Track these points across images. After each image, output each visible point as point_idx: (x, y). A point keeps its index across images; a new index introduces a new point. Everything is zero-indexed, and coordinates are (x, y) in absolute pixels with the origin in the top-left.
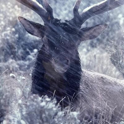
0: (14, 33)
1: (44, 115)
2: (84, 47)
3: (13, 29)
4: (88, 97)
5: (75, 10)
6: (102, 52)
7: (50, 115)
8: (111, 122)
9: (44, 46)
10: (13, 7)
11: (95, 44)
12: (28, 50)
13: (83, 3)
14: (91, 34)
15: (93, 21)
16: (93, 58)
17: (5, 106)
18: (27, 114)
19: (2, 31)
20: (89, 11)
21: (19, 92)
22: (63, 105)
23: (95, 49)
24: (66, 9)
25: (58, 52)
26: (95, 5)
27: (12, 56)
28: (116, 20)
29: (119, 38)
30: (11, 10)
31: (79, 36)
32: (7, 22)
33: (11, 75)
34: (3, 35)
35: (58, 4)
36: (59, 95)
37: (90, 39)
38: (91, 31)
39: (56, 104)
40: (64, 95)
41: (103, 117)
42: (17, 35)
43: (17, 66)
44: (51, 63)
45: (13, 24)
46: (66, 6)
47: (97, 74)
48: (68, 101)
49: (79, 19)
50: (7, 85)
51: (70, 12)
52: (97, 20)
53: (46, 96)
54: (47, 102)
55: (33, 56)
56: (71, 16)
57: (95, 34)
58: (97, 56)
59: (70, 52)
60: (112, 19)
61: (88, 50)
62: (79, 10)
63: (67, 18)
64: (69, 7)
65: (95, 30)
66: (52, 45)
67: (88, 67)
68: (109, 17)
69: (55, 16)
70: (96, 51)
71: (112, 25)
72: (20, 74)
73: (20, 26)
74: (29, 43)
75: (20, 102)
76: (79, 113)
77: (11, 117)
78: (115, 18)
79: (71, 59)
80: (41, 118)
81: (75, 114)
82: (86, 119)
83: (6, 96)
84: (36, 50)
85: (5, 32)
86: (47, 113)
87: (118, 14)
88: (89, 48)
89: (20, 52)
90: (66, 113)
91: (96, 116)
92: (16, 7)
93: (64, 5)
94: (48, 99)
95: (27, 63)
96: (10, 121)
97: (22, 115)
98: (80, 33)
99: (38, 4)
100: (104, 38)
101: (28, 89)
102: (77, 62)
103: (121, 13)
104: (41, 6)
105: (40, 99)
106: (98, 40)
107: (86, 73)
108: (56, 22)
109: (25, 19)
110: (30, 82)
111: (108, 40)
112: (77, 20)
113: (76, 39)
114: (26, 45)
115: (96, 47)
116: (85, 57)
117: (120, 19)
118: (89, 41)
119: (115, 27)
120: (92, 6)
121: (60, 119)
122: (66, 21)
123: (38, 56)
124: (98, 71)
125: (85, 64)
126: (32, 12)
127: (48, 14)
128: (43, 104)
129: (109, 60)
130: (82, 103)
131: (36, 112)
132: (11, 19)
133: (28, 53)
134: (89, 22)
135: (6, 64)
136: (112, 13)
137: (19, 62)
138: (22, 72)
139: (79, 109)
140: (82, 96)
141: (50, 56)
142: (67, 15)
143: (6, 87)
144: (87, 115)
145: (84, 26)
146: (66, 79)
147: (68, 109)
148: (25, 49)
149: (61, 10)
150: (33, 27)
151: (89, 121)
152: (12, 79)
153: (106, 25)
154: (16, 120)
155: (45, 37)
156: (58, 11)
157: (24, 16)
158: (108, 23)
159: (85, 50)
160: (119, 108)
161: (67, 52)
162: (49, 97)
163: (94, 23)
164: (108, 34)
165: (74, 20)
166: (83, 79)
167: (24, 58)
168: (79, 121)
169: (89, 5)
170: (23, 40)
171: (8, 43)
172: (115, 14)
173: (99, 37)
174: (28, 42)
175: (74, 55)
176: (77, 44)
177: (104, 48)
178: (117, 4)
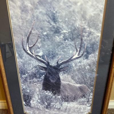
0: (36, 70)
1: (47, 98)
2: (61, 74)
4: (64, 91)
5: (57, 63)
6: (68, 75)
8: (74, 100)
9: (46, 74)
10: (36, 62)
12: (41, 75)
13: (60, 60)
16: (65, 77)
17: (32, 95)
18: (41, 97)
20: (62, 63)
21: (37, 89)
22: (55, 94)
23: (65, 74)
24: (54, 62)
25: (52, 76)
27: (35, 77)
28: (72, 65)
29: (73, 71)
32: (33, 67)
33: (35, 84)
36: (53, 90)
37: (63, 71)
38: (63, 69)
39: (52, 94)
40: (55, 90)
41: (70, 98)
42: (37, 71)
43: (37, 81)
44: (49, 79)
45: (36, 67)
47: (66, 82)
48: (56, 92)
49: (59, 65)
50: (33, 87)
53: (48, 91)
54: (48, 93)
55: (43, 77)
56: (56, 64)
57: (65, 69)
58: (66, 76)
59: (56, 75)
61: (63, 75)
63: (55, 65)
66: (49, 73)
68: (69, 64)
69: (50, 64)
70: (66, 75)
72: (38, 83)
73: (38, 68)
75: (38, 93)
76: (61, 96)
77: (34, 99)
79: (57, 78)
80: (46, 99)
81: (59, 97)
82: (64, 99)
83: (33, 91)
84: (44, 75)
85: (33, 70)
86: (48, 97)
88: (63, 74)
89: (38, 76)
90: (56, 97)
91: (68, 98)
92: (37, 62)
93: (53, 61)
94: (49, 92)
95: (40, 79)
96: (34, 100)
97: (39, 98)
100: (68, 71)
101: (41, 88)
102: (59, 79)
103: (73, 63)
104: (45, 62)
105: (46, 92)
106: (66, 71)
107: (63, 82)
108: (51, 66)
110: (42, 86)
111: (69, 71)
112: (58, 65)
113: (58, 71)
116: (62, 77)
118: (63, 72)
119: (72, 67)
120: (63, 61)
121: (54, 99)
123: (45, 77)
124: (67, 82)
125: (62, 79)
126: (42, 63)
127: (48, 64)
128: (47, 93)
129: (71, 78)
130: (62, 93)
131: (44, 97)
132: (35, 66)
133: (41, 76)
134: (62, 66)
135: (33, 80)
137: (38, 79)
138: (39, 83)
139: (61, 95)
140: (62, 90)
141: (49, 77)
142: (55, 64)
143: (33, 88)
144: (64, 97)
145: (60, 67)
146: (55, 84)
147: (56, 95)
148: (40, 75)
149: (52, 62)
150: (42, 68)
151: (65, 99)
152: (35, 85)
153: (68, 67)
154: (36, 100)
155: (47, 71)
156: (51, 63)
157: (39, 65)
158: (69, 66)
159: (62, 75)
160: (76, 94)
161: (55, 76)
162: (49, 91)
163: (64, 66)
164: (69, 69)
165: (57, 65)
166: (62, 85)
167: (39, 78)
168: (61, 100)
169: (62, 61)
170: (39, 72)
171: (33, 73)
172: (71, 63)
173: (66, 70)
174: (41, 73)
175: (58, 76)
176: (58, 73)
177: (68, 74)
178: (72, 60)
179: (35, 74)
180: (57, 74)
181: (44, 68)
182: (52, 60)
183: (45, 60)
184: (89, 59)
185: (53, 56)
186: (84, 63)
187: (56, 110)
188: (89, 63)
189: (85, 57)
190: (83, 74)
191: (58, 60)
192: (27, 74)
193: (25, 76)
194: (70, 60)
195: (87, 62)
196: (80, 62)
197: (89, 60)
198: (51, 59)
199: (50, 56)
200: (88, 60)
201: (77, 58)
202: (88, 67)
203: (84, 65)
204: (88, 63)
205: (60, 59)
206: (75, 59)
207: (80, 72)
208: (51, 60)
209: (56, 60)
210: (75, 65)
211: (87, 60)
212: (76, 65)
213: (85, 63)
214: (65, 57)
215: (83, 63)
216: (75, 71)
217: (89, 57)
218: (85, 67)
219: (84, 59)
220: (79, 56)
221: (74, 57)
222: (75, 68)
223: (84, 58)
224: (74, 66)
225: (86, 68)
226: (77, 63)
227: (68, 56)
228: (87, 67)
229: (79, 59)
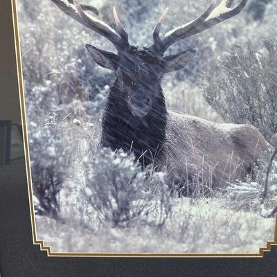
0: (80, 65)
1: (118, 179)
2: (168, 80)
3: (80, 61)
6: (191, 86)
7: (126, 178)
9: (117, 81)
10: (80, 33)
11: (183, 76)
12: (97, 87)
13: (165, 27)
14: (177, 63)
15: (177, 47)
16: (180, 96)
17: (64, 167)
18: (95, 177)
19: (66, 63)
20: (172, 34)
21: (84, 145)
22: (144, 163)
23: (183, 83)
24: (144, 34)
26: (179, 27)
27: (77, 95)
28: (207, 45)
29: (212, 68)
30: (77, 37)
31: (162, 66)
32: (72, 51)
33: (75, 121)
34: (66, 68)
35: (134, 28)
37: (176, 69)
39: (135, 161)
40: (144, 148)
41: (200, 180)
42: (84, 68)
43: (83, 109)
44: (126, 103)
45: (80, 53)
46: (144, 30)
47: (187, 116)
48: (150, 156)
50: (69, 135)
51: (149, 37)
52: (182, 45)
53: (121, 150)
54: (122, 158)
55: (103, 95)
56: (151, 42)
58: (186, 91)
60: (202, 44)
61: (174, 85)
62: (160, 34)
63: (146, 45)
64: (148, 31)
65: (181, 59)
67: (175, 107)
68: (197, 42)
70: (184, 85)
71: (202, 52)
72: (87, 120)
73: (88, 56)
74: (99, 78)
75: (86, 159)
76: (165, 174)
77: (72, 184)
78: (205, 42)
80: (114, 184)
81: (161, 175)
82: (176, 183)
83: (67, 152)
84: (107, 87)
85: (69, 65)
86: (122, 175)
87: (208, 38)
88: (175, 81)
89: (87, 90)
90: (148, 174)
91: (190, 178)
92: (84, 33)
93: (141, 28)
94: (123, 155)
95: (96, 104)
96: (70, 190)
97: (88, 180)
98: (163, 62)
99: (110, 28)
100: (193, 68)
101: (98, 141)
103: (212, 36)
104: (113, 31)
105: (113, 154)
106: (186, 71)
108: (133, 51)
109: (94, 48)
110: (100, 130)
111: (198, 71)
114: (95, 80)
115: (183, 80)
116: (170, 93)
117: (211, 43)
118: (174, 73)
119: (206, 54)
121: (141, 184)
122: (145, 48)
123: (111, 95)
124: (189, 113)
125: (171, 103)
126: (103, 38)
128: (117, 161)
129: (202, 97)
131: (107, 175)
132: (76, 47)
133: (97, 91)
134: (173, 49)
135: (70, 106)
136: (201, 36)
137: (86, 103)
138: (89, 117)
139: (165, 167)
141: (125, 94)
142: (146, 41)
143: (68, 138)
144: (177, 176)
147: (150, 168)
148: (93, 86)
149: (138, 35)
150: (103, 57)
151: (181, 186)
152: (76, 127)
153: (194, 52)
154: (79, 187)
155: (119, 68)
156: (134, 36)
157: (93, 44)
158: (197, 49)
159: (170, 84)
162: (125, 151)
163: (179, 50)
164: (197, 63)
165: (154, 47)
166: (169, 125)
167: (91, 98)
168: (167, 186)
169: (172, 28)
170: (91, 74)
171: (72, 78)
172: (205, 37)
173: (187, 67)
174: (98, 76)
176: (159, 77)
177: (193, 82)
178: (207, 25)
179: (77, 83)
180: (155, 81)
181: (110, 56)
182: (138, 25)
183: (113, 26)
184: (266, 18)
185: (139, 7)
186: (250, 37)
187: (147, 230)
188: (267, 35)
189: (252, 13)
190: (246, 80)
191: (159, 25)
192: (48, 82)
193: (43, 89)
194: (201, 24)
195: (258, 30)
196: (235, 33)
197: (266, 22)
198: (134, 22)
199: (131, 11)
200: (261, 22)
201: (225, 16)
202: (263, 51)
203: (249, 43)
204: (262, 37)
205: (165, 21)
206: (216, 20)
207: (237, 72)
208: (132, 25)
209: (150, 24)
210: (218, 45)
211: (259, 25)
212: (221, 46)
213: (253, 37)
214: (184, 13)
215: (246, 36)
216: (217, 68)
217: (266, 12)
218: (251, 53)
219: (248, 22)
220: (230, 9)
221: (214, 14)
222: (219, 58)
223: (250, 17)
224: (214, 47)
225: (257, 54)
226: (226, 34)
227: (193, 10)
228: (261, 51)
229: (232, 19)
